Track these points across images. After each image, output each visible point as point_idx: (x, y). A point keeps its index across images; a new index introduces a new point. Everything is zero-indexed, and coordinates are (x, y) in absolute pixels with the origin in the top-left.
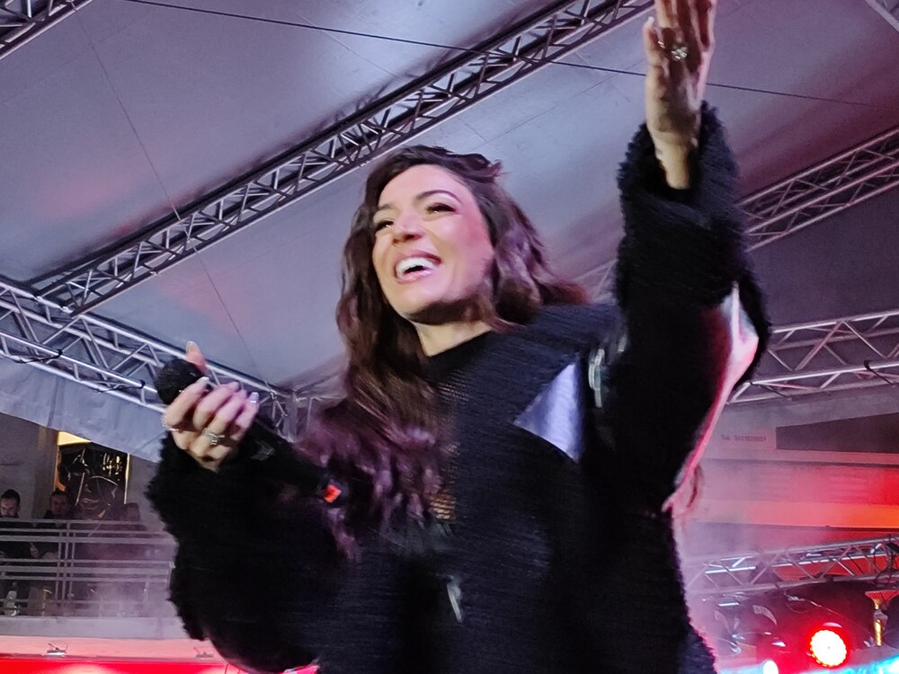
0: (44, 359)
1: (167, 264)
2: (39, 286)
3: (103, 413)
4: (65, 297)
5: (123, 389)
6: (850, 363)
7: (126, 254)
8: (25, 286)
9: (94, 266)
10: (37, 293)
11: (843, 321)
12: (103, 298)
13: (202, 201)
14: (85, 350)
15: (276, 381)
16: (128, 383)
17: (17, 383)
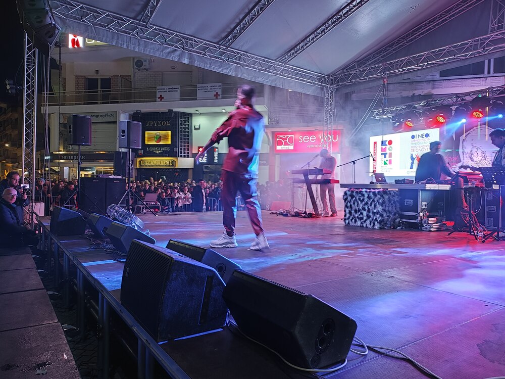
0: (280, 75)
1: (301, 52)
2: (278, 60)
3: (293, 84)
4: (283, 61)
5: (296, 79)
6: (451, 55)
7: (293, 51)
8: (275, 60)
9: (287, 55)
11: (450, 46)
12: (289, 61)
13: (306, 38)
14: (288, 72)
15: (326, 74)
17: (275, 80)
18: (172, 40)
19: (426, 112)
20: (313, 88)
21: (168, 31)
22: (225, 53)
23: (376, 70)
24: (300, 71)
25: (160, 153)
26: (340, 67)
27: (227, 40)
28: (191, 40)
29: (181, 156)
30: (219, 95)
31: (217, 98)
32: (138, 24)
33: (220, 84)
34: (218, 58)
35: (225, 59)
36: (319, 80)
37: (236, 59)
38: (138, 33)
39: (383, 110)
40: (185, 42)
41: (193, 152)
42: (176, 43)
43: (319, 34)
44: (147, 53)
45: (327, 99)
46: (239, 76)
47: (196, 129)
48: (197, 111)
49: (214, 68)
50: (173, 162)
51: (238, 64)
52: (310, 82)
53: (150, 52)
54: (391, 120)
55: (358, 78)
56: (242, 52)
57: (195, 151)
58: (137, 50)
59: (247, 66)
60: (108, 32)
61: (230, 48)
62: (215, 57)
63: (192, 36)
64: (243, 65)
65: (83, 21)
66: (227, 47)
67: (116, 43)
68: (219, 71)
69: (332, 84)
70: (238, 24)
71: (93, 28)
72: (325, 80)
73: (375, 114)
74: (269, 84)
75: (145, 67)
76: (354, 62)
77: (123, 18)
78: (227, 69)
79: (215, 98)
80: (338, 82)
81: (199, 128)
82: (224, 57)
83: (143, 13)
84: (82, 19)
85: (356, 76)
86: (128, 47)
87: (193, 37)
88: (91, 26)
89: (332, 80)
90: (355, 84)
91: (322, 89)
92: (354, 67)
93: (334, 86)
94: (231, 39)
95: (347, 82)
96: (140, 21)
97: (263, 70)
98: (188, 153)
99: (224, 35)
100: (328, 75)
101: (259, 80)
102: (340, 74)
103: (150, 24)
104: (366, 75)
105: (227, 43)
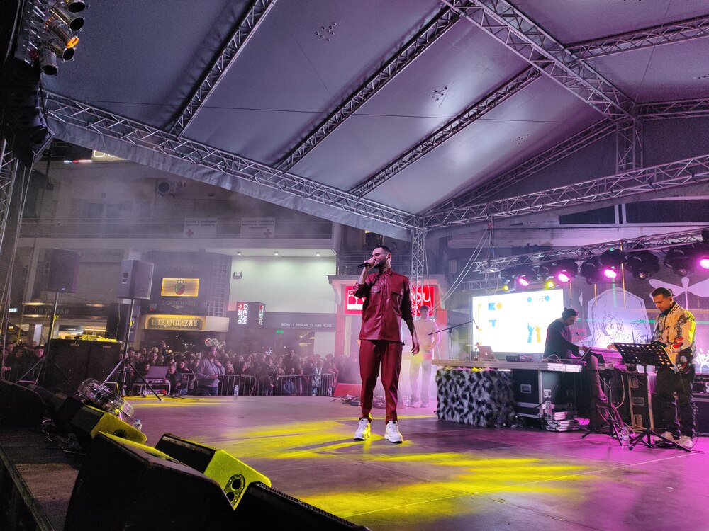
0: (354, 210)
2: (351, 192)
3: (370, 223)
5: (374, 217)
6: (572, 198)
7: (371, 182)
8: (347, 192)
10: (350, 194)
11: (569, 186)
12: (366, 194)
13: (388, 166)
14: (364, 208)
15: (414, 213)
17: (347, 217)
18: (210, 158)
19: (544, 267)
20: (397, 230)
21: (205, 147)
22: (281, 179)
23: (478, 211)
24: (379, 207)
25: (181, 309)
26: (432, 206)
27: (284, 162)
28: (236, 159)
29: (211, 315)
30: (271, 234)
31: (268, 237)
32: (165, 136)
33: (274, 219)
34: (272, 185)
35: (280, 186)
36: (405, 220)
37: (295, 187)
38: (164, 147)
39: (489, 262)
40: (228, 161)
41: (229, 310)
42: (215, 162)
43: (405, 162)
44: (175, 173)
45: (415, 245)
46: (299, 210)
47: (235, 277)
48: (239, 253)
49: (265, 197)
50: (199, 322)
51: (298, 193)
52: (393, 223)
53: (178, 171)
54: (499, 276)
55: (456, 219)
56: (304, 180)
57: (231, 308)
58: (161, 168)
59: (310, 197)
60: (123, 144)
61: (289, 173)
62: (268, 183)
63: (238, 155)
64: (304, 196)
65: (90, 128)
66: (284, 172)
67: (133, 157)
68: (272, 201)
69: (422, 226)
70: (300, 144)
71: (102, 137)
72: (413, 221)
73: (478, 267)
74: (338, 221)
75: (172, 192)
76: (450, 199)
77: (146, 127)
78: (283, 199)
79: (265, 236)
80: (430, 224)
81: (241, 276)
82: (280, 183)
83: (173, 123)
84: (88, 124)
85: (453, 218)
86: (149, 164)
87: (240, 156)
88: (100, 134)
89: (422, 221)
90: (450, 228)
91: (409, 232)
92: (450, 205)
93: (425, 229)
94: (290, 162)
95: (442, 225)
96: (168, 132)
97: (332, 203)
98: (221, 310)
99: (280, 156)
100: (417, 215)
101: (327, 215)
102: (432, 213)
103: (183, 137)
104: (466, 217)
105: (284, 166)
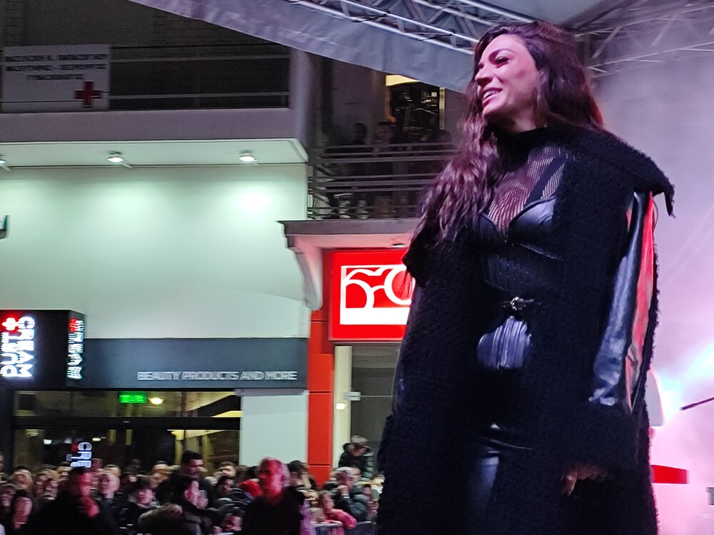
16: (441, 32)
30: (98, 94)
31: (87, 107)
33: (104, 48)
